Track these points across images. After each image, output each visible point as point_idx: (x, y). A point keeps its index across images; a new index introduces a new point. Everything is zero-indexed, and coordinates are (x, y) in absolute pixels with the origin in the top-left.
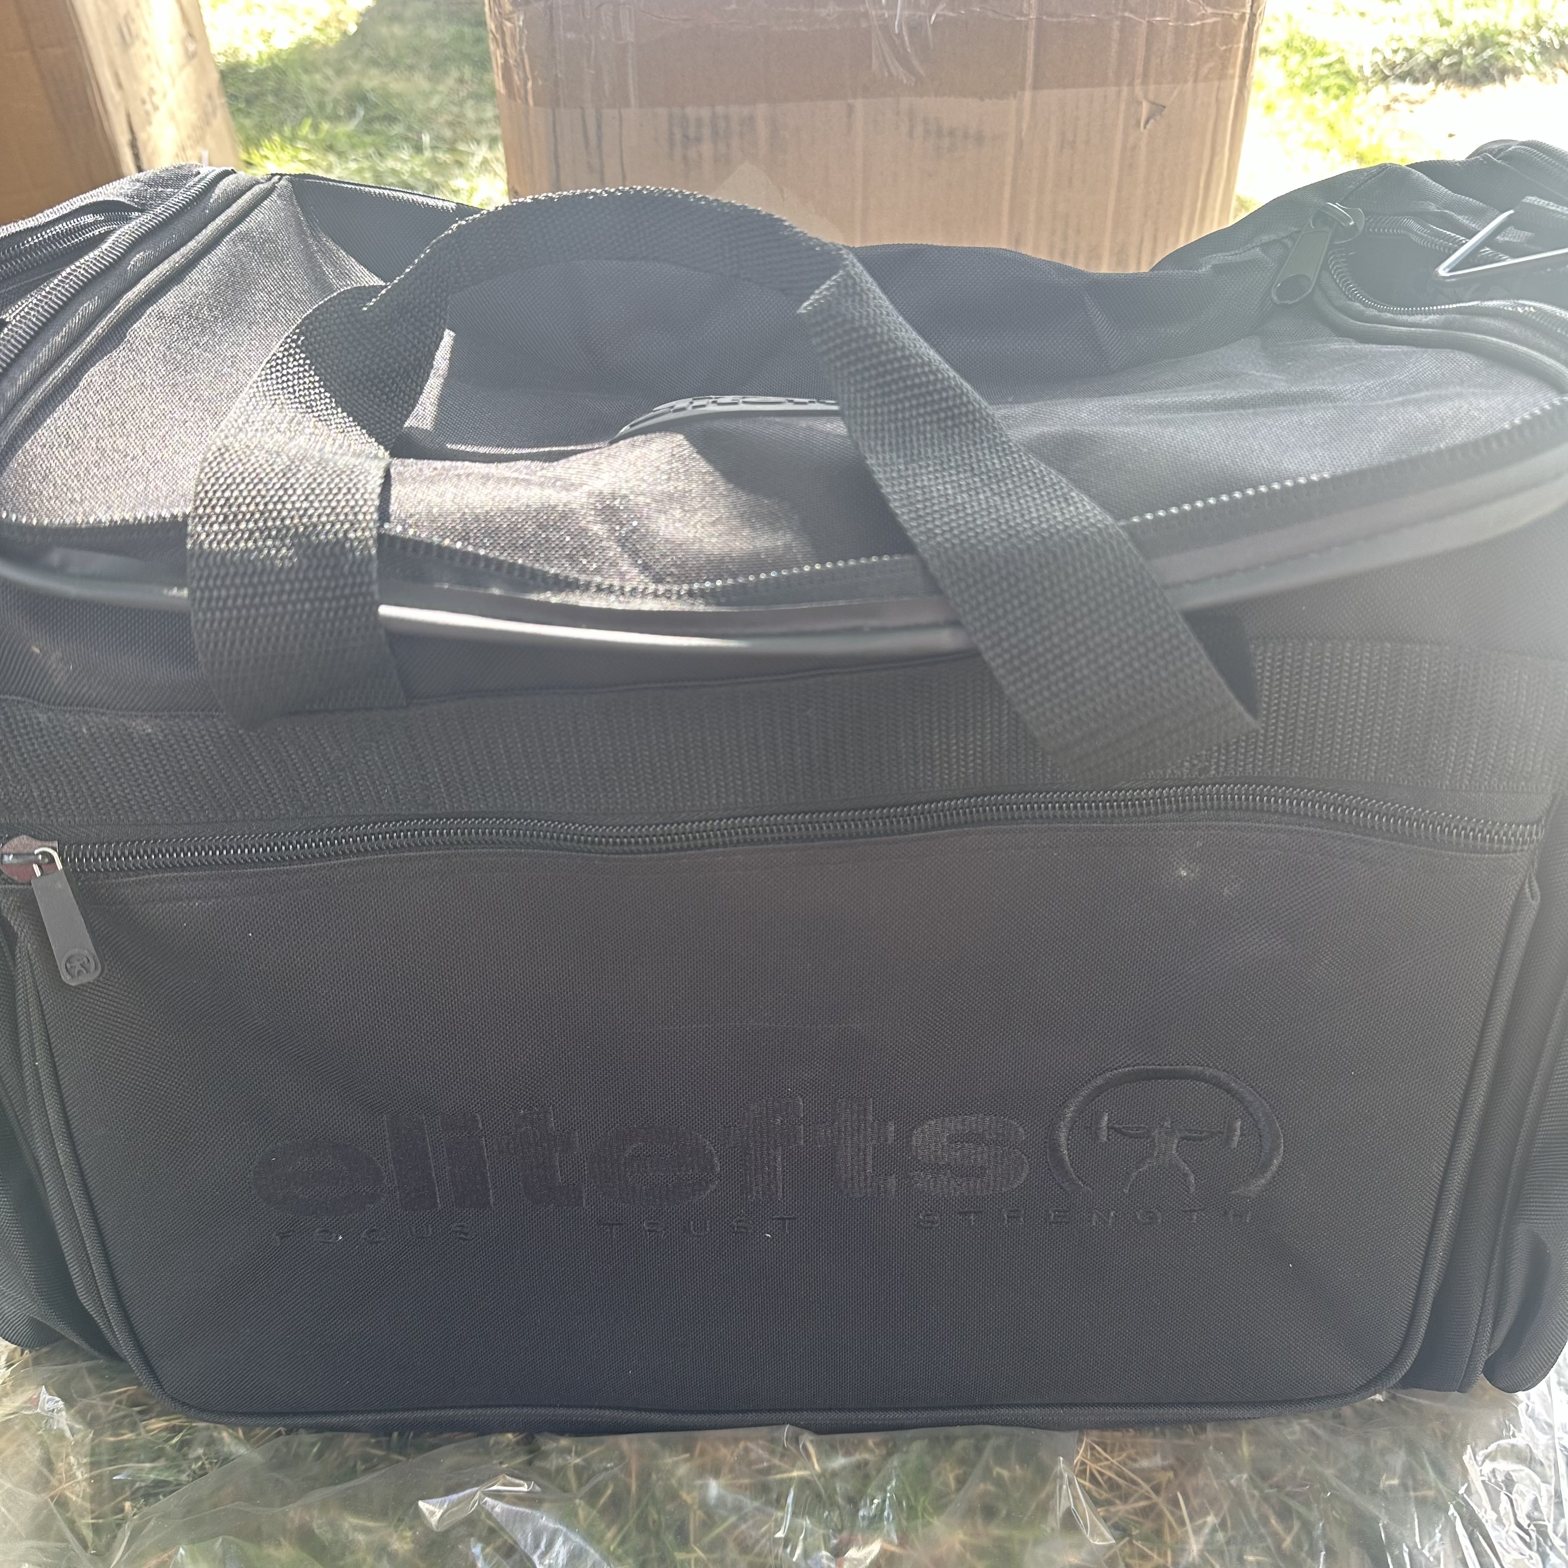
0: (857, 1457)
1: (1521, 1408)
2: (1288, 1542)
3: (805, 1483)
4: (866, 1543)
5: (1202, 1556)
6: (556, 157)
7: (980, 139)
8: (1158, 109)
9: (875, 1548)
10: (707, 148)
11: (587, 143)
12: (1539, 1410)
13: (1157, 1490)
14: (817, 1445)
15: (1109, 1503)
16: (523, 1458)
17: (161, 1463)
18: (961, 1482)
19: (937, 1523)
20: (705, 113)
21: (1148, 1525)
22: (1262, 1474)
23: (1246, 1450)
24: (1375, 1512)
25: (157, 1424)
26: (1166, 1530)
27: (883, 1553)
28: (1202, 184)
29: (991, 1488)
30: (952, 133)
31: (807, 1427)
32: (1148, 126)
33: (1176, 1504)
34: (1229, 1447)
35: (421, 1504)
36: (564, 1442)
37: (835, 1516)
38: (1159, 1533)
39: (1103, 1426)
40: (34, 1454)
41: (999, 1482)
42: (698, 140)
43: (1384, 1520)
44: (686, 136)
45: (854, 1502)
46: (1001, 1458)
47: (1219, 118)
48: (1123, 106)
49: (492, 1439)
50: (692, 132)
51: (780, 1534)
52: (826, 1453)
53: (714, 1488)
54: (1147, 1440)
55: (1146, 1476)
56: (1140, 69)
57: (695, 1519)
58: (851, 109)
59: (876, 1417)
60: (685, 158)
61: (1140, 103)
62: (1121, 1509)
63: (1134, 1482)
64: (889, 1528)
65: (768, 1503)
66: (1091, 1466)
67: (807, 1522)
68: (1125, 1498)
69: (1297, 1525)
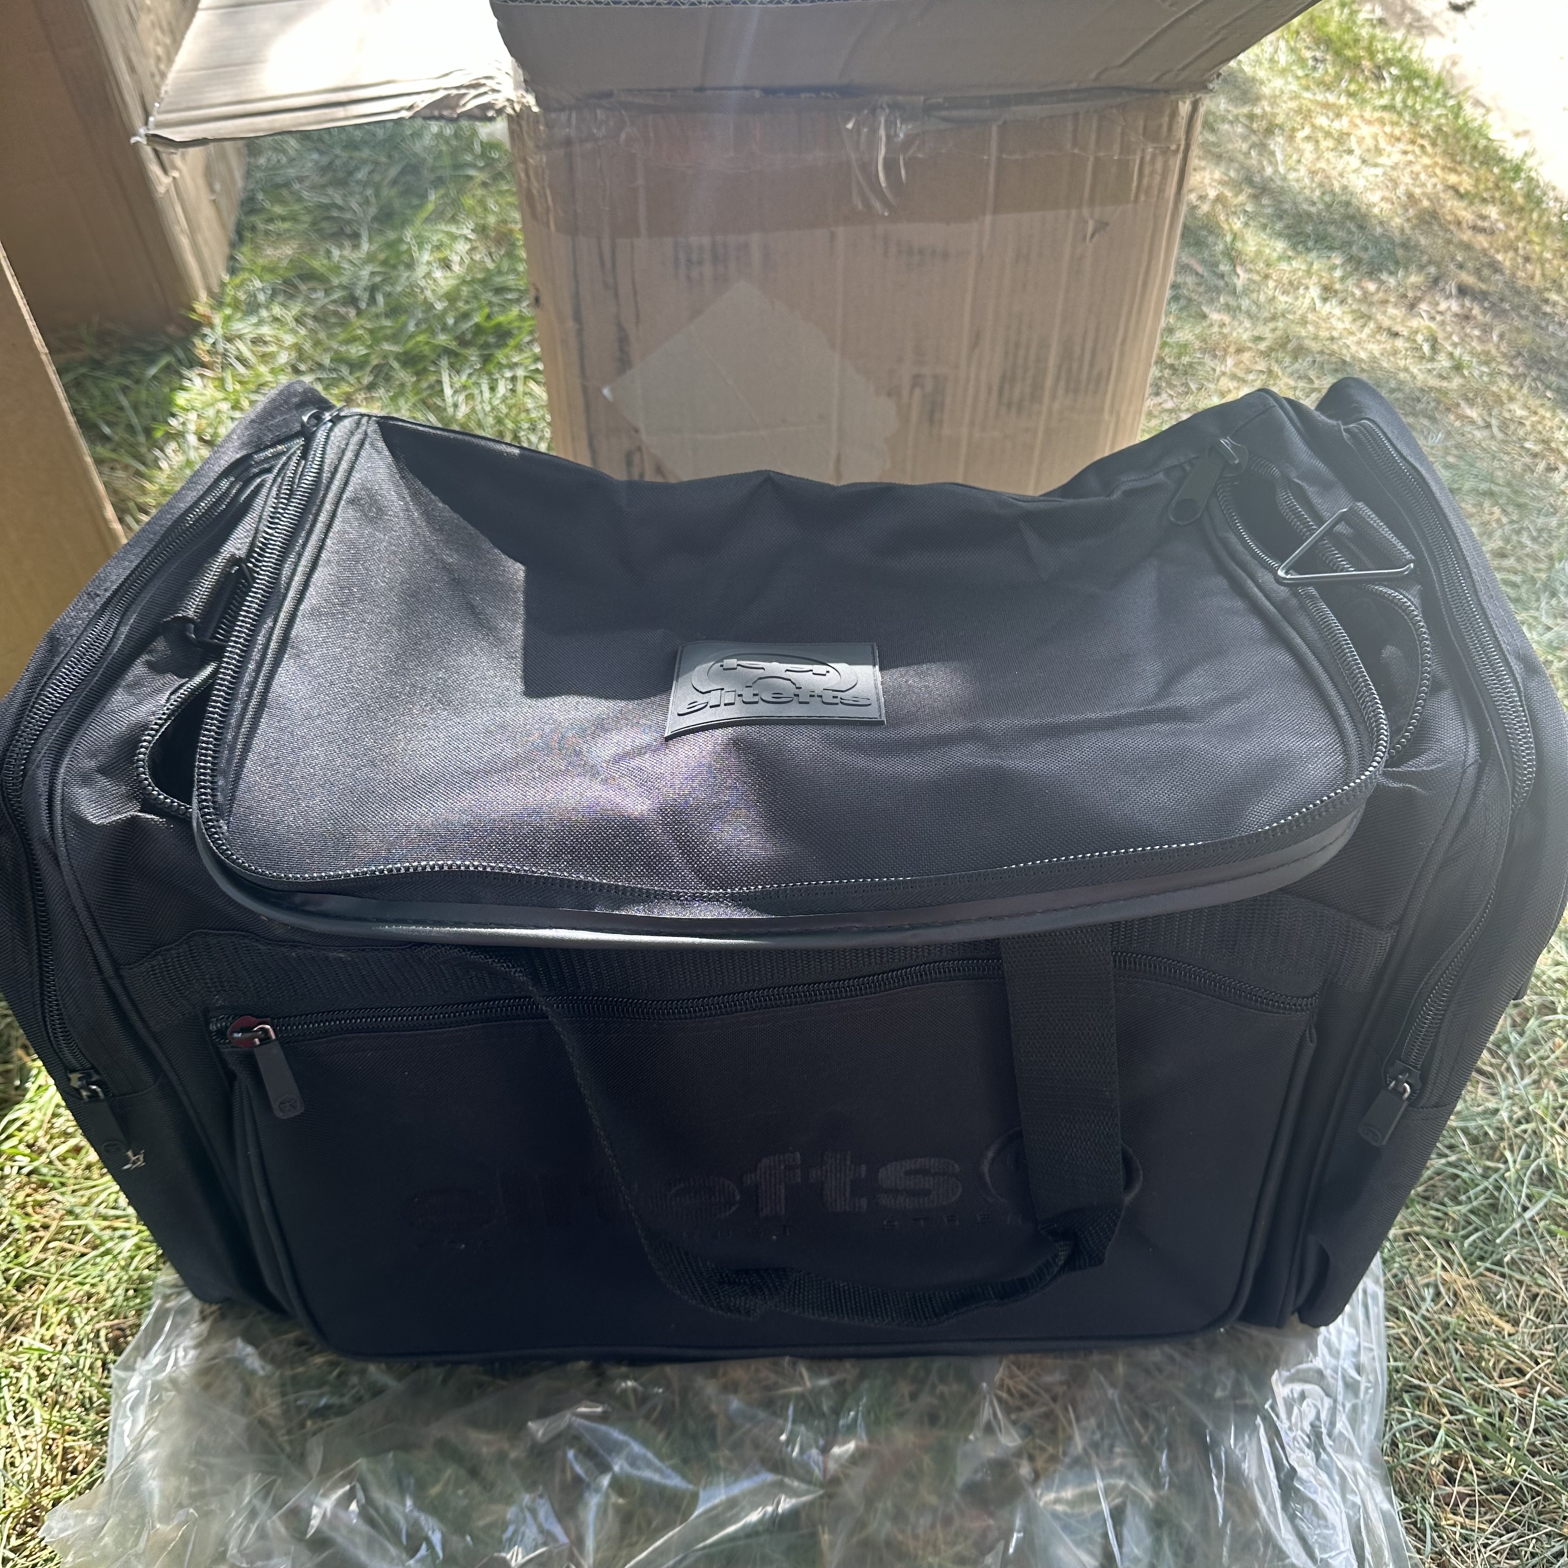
0: (838, 1377)
1: (1320, 1339)
2: (1145, 1439)
3: (801, 1397)
4: (844, 1443)
5: (1085, 1450)
6: (576, 275)
7: (945, 255)
8: (1101, 226)
9: (851, 1446)
10: (708, 270)
11: (603, 265)
12: (1334, 1339)
13: (1054, 1399)
14: (809, 1369)
15: (1020, 1409)
16: (594, 1381)
17: (326, 1389)
18: (913, 1397)
19: (896, 1430)
20: (706, 241)
21: (1048, 1426)
22: (1130, 1388)
23: (1121, 1369)
24: (1205, 1420)
25: (319, 1360)
26: (1060, 1429)
27: (857, 1448)
28: (1140, 283)
29: (935, 1402)
30: (921, 252)
31: (802, 1357)
32: (1094, 240)
33: (1066, 1409)
34: (1107, 1370)
35: (530, 1424)
36: (624, 1369)
37: (822, 1424)
38: (1054, 1432)
39: (1018, 1352)
40: (236, 1388)
41: (942, 1397)
42: (700, 263)
43: (1210, 1427)
44: (689, 261)
45: (837, 1412)
46: (942, 1379)
47: (1156, 230)
48: (1071, 225)
49: (569, 1366)
50: (695, 257)
51: (783, 1437)
52: (815, 1373)
53: (735, 1403)
54: (1049, 1361)
55: (1048, 1390)
56: (1086, 195)
57: (720, 1424)
58: (833, 236)
59: (851, 1349)
60: (689, 278)
61: (1087, 222)
62: (1028, 1414)
63: (1037, 1393)
64: (861, 1431)
65: (774, 1413)
66: (1010, 1383)
67: (802, 1429)
68: (1032, 1404)
69: (1152, 1428)
